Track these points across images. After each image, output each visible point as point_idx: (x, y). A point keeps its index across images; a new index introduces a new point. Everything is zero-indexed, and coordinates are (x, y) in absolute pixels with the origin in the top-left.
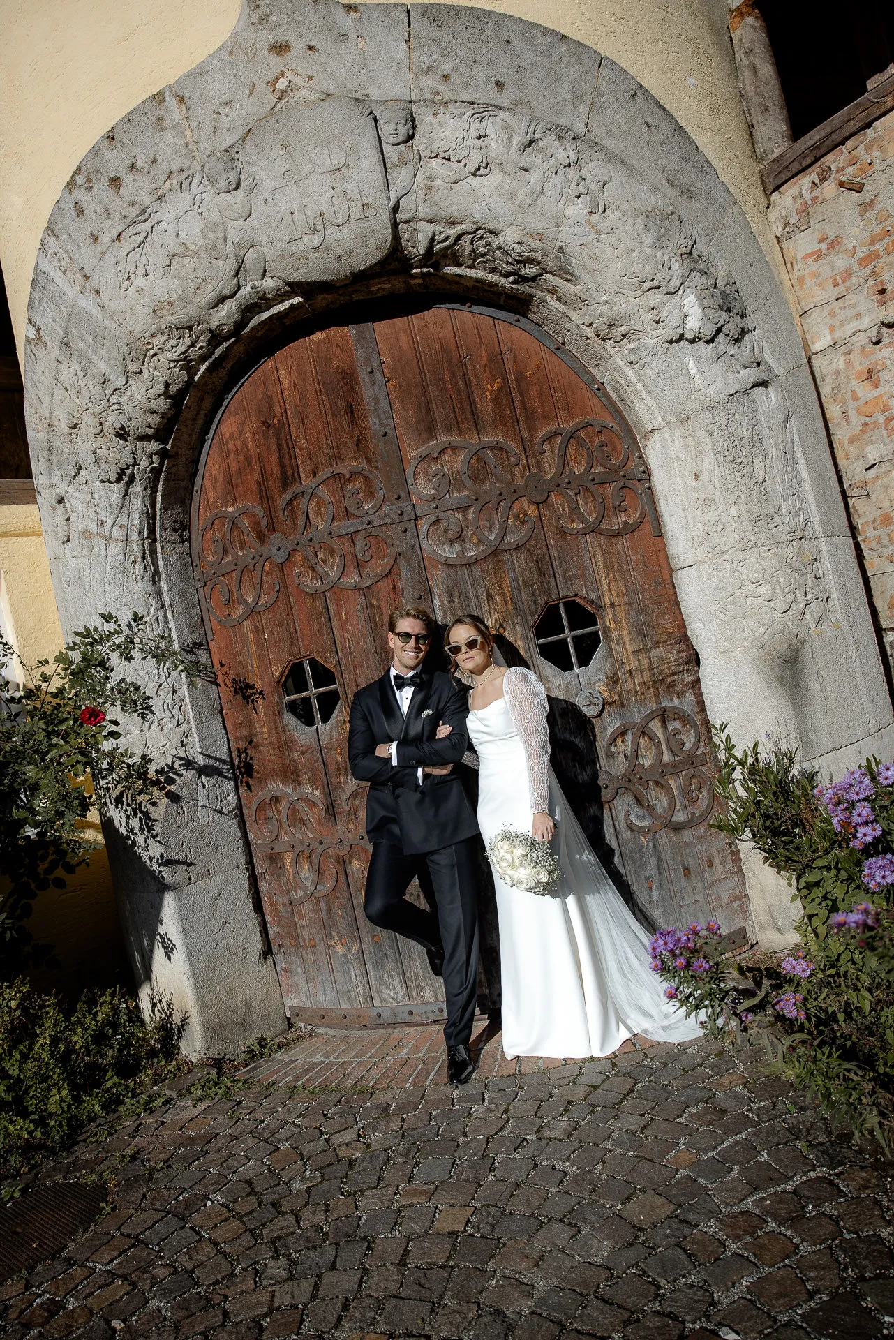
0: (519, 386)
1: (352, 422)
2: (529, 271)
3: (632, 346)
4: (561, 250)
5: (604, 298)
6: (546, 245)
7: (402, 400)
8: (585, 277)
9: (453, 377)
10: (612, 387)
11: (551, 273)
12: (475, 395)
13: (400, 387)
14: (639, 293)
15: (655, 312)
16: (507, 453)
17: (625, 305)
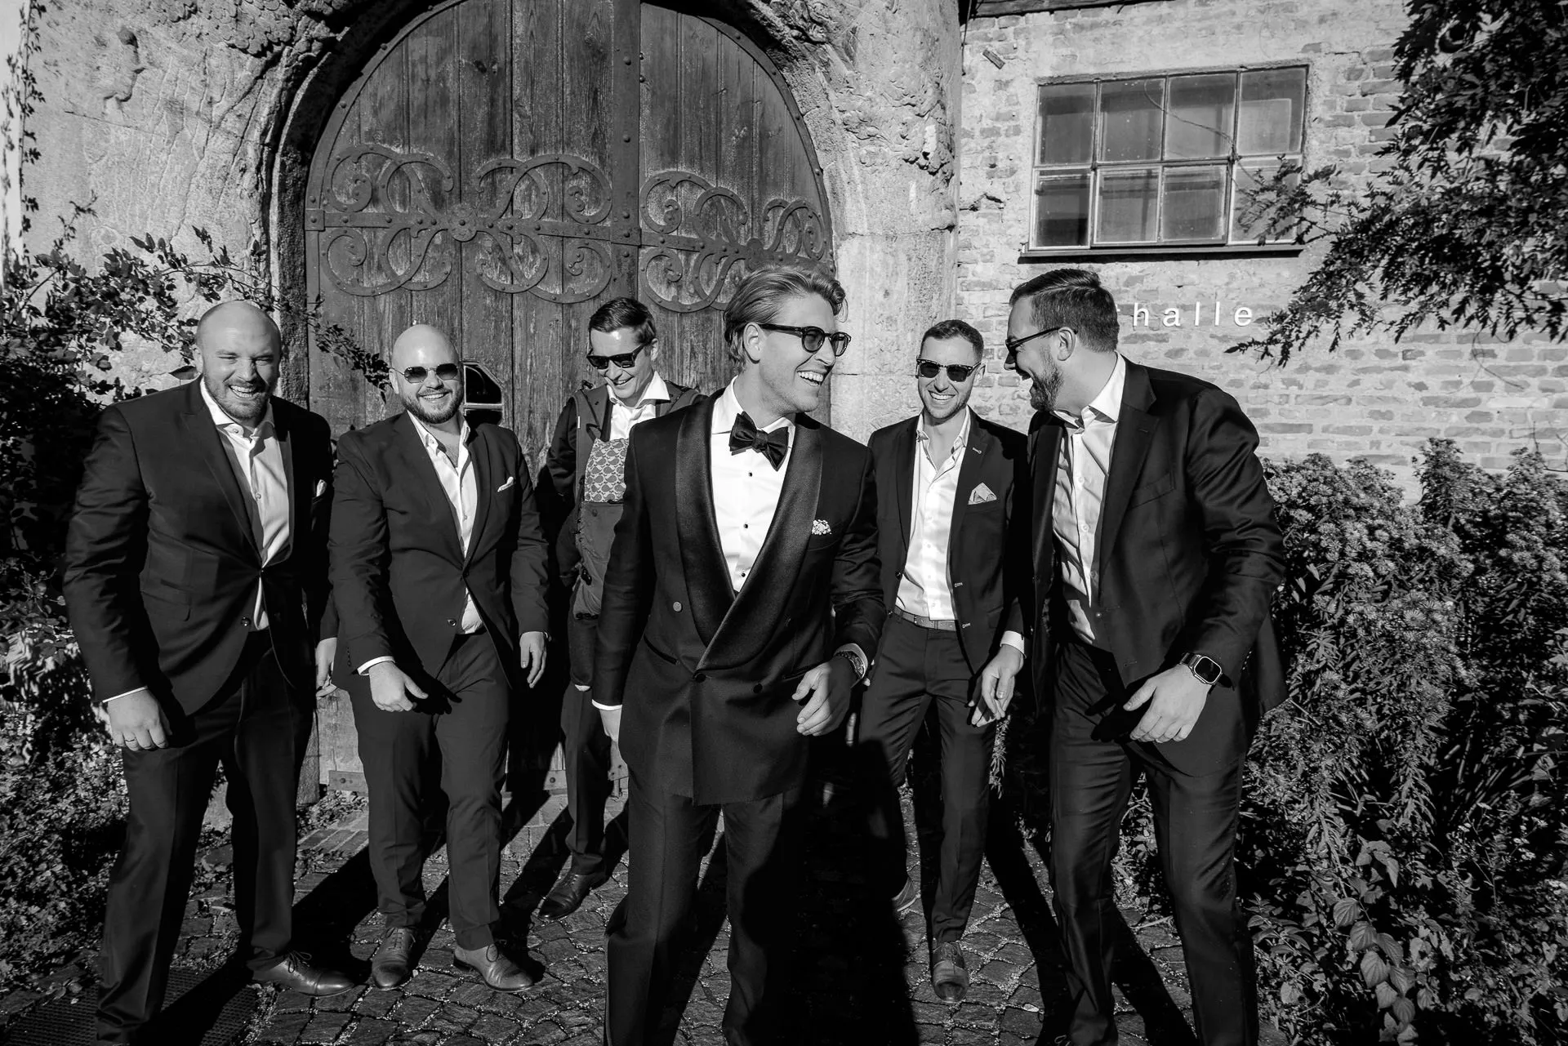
0: (761, 142)
1: (593, 110)
2: (816, 34)
3: (872, 149)
4: (854, 31)
5: (869, 94)
6: (844, 19)
7: (652, 108)
8: (862, 66)
9: (707, 106)
10: (831, 177)
11: (833, 46)
12: (723, 135)
13: (654, 94)
14: (898, 103)
15: (904, 128)
16: (738, 207)
17: (882, 109)
